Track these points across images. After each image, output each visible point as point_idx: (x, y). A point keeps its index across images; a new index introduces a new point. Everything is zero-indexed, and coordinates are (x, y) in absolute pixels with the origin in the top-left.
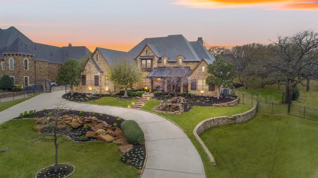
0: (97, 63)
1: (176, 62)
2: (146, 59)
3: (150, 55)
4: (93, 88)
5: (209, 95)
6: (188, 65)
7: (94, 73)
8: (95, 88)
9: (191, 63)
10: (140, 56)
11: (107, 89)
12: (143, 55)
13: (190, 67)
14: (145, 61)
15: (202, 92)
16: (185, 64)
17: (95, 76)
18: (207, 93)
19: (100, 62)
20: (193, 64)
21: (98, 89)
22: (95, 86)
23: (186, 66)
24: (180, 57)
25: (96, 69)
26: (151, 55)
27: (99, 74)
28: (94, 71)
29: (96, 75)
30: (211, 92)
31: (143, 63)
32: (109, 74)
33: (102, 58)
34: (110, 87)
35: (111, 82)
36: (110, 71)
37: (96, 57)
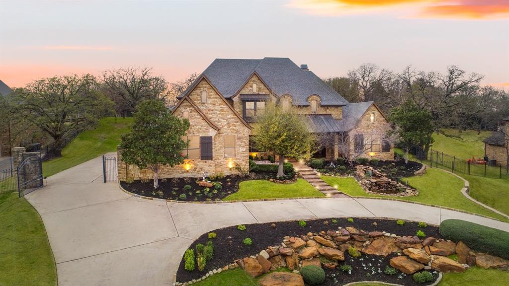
0: (203, 109)
1: (308, 106)
2: (255, 101)
3: (260, 93)
4: (195, 164)
5: (382, 158)
6: (328, 112)
7: (198, 130)
8: (201, 164)
9: (333, 108)
10: (240, 95)
11: (231, 165)
12: (247, 93)
13: (330, 115)
14: (253, 103)
15: (372, 154)
16: (323, 109)
17: (202, 138)
18: (379, 155)
19: (212, 108)
20: (336, 109)
21: (210, 166)
22: (202, 160)
23: (325, 113)
24: (315, 97)
25: (204, 123)
26: (264, 93)
27: (212, 133)
28: (199, 126)
29: (203, 135)
30: (384, 154)
31: (247, 107)
32: (236, 133)
33: (215, 98)
34: (239, 159)
35: (240, 148)
36: (238, 127)
37: (199, 95)
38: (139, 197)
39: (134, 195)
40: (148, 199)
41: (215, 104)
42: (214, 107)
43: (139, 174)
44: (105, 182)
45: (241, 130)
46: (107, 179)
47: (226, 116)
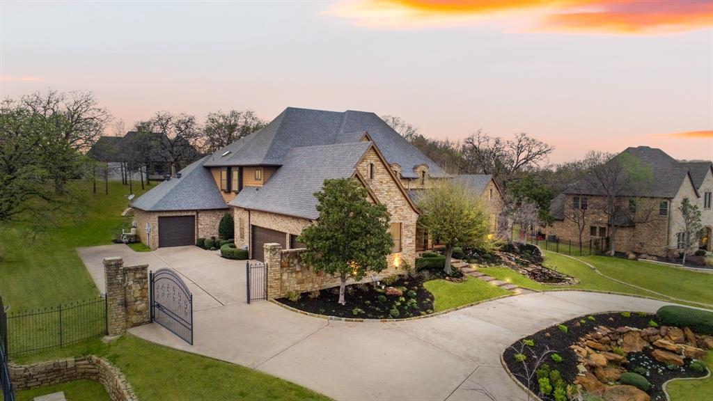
1: (417, 178)
11: (396, 262)
19: (378, 187)
24: (424, 167)
32: (403, 220)
33: (383, 173)
34: (405, 254)
35: (407, 239)
36: (405, 211)
37: (365, 170)
38: (341, 320)
39: (331, 319)
40: (356, 321)
41: (382, 182)
42: (381, 185)
43: (296, 285)
44: (249, 302)
45: (408, 216)
46: (251, 297)
47: (394, 197)
